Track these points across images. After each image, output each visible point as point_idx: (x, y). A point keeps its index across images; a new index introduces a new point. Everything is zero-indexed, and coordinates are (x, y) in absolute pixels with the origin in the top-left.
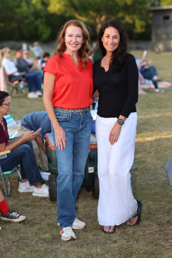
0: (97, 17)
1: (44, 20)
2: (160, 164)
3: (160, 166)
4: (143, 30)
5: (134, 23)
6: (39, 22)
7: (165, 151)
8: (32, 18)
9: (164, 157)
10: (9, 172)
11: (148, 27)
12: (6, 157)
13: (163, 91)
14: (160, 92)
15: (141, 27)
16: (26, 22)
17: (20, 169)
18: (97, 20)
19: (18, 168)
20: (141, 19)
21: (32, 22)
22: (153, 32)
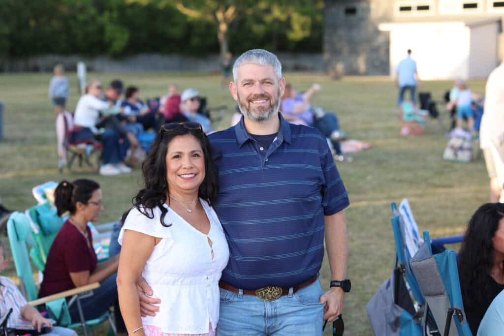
0: (217, 9)
1: (115, 14)
2: (353, 301)
3: (353, 304)
4: (307, 33)
5: (289, 19)
6: (105, 18)
7: (361, 276)
8: (93, 11)
9: (360, 287)
10: (96, 321)
11: (317, 28)
12: (91, 294)
13: (350, 159)
14: (345, 161)
15: (303, 27)
16: (81, 17)
17: (112, 314)
18: (220, 16)
19: (110, 312)
20: (303, 13)
21: (93, 18)
22: (326, 38)
